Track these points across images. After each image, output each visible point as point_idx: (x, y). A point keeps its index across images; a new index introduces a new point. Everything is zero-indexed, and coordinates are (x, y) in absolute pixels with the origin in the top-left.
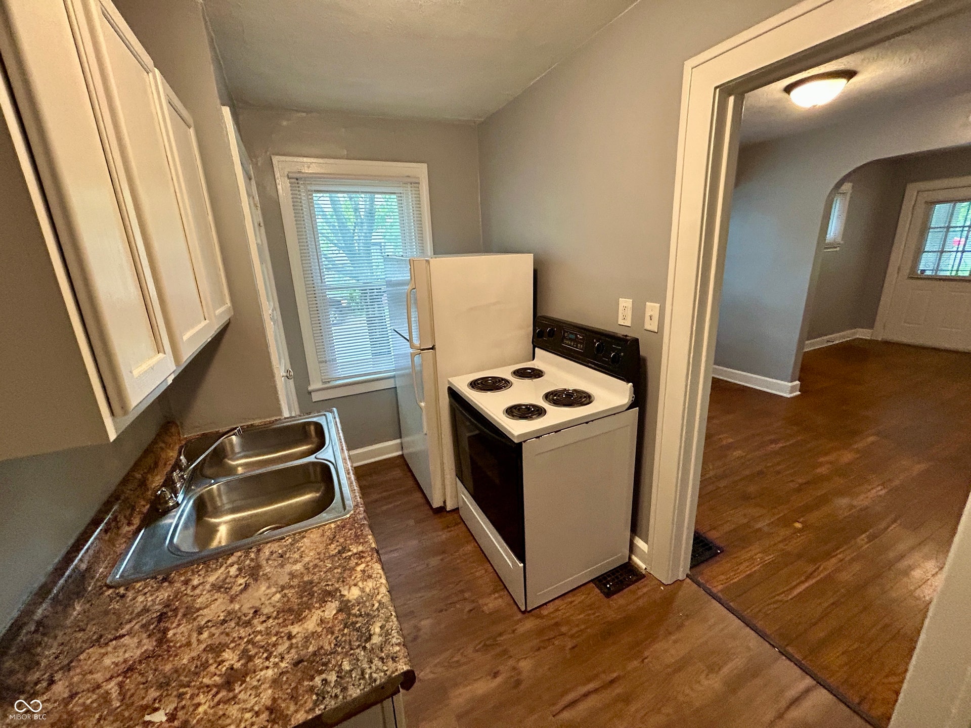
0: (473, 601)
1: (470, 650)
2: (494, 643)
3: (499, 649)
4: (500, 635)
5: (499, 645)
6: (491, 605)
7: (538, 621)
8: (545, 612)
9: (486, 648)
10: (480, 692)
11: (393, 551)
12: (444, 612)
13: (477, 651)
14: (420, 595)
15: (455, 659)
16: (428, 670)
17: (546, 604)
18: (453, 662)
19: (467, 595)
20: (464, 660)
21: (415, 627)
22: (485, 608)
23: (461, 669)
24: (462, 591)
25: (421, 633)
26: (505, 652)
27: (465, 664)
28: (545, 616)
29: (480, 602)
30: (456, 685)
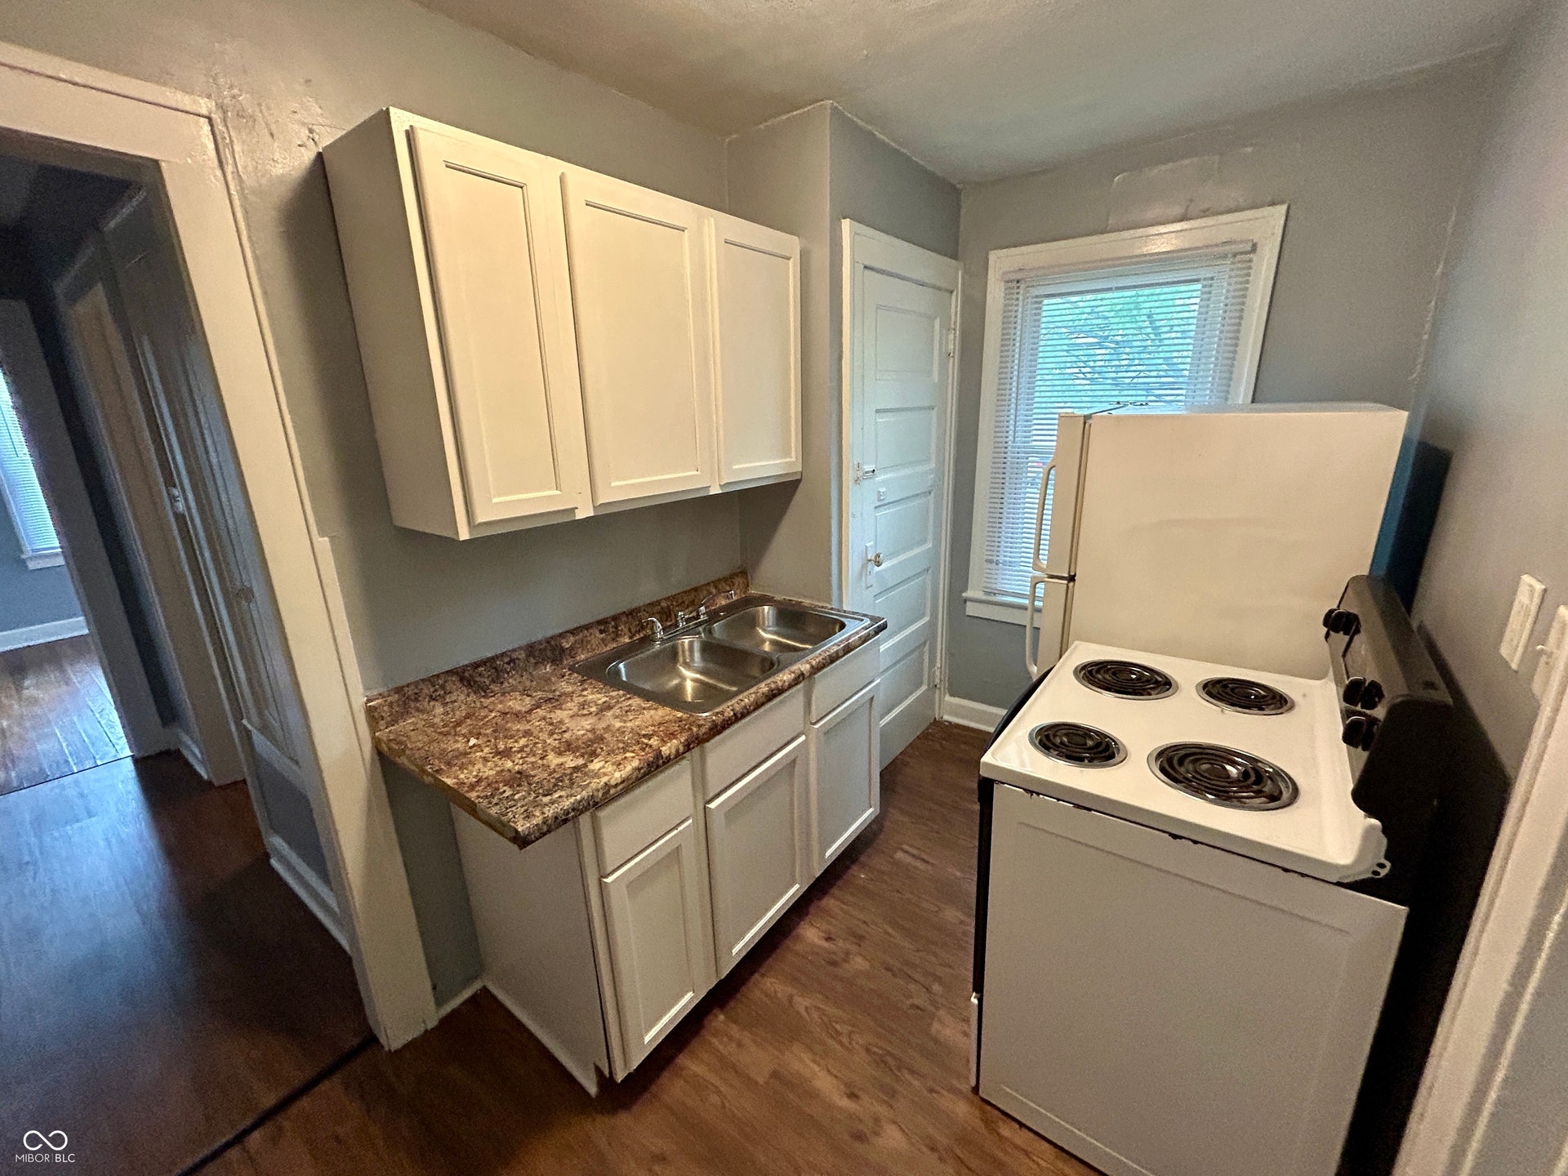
0: (933, 1003)
1: (860, 1040)
2: (894, 1068)
3: (888, 1080)
4: (912, 1072)
5: (898, 1079)
6: (948, 1032)
7: (978, 1124)
8: (1007, 1130)
9: (880, 1062)
10: (818, 1083)
11: (924, 860)
12: (890, 974)
13: (868, 1050)
14: (890, 930)
15: (838, 1027)
16: (807, 1002)
17: (1022, 1125)
18: (834, 1027)
19: (936, 988)
20: (845, 1040)
21: (848, 953)
22: (936, 1026)
23: (830, 1042)
24: (938, 979)
25: (846, 966)
26: (893, 1094)
27: (841, 1043)
28: (998, 1134)
29: (942, 1013)
30: (810, 1049)
